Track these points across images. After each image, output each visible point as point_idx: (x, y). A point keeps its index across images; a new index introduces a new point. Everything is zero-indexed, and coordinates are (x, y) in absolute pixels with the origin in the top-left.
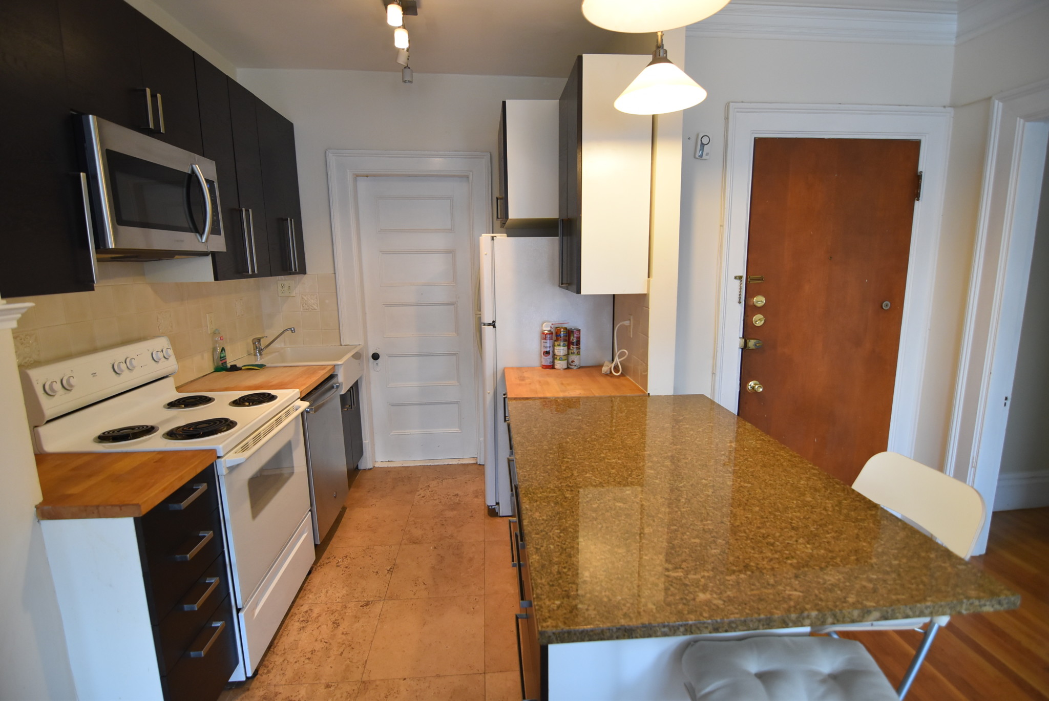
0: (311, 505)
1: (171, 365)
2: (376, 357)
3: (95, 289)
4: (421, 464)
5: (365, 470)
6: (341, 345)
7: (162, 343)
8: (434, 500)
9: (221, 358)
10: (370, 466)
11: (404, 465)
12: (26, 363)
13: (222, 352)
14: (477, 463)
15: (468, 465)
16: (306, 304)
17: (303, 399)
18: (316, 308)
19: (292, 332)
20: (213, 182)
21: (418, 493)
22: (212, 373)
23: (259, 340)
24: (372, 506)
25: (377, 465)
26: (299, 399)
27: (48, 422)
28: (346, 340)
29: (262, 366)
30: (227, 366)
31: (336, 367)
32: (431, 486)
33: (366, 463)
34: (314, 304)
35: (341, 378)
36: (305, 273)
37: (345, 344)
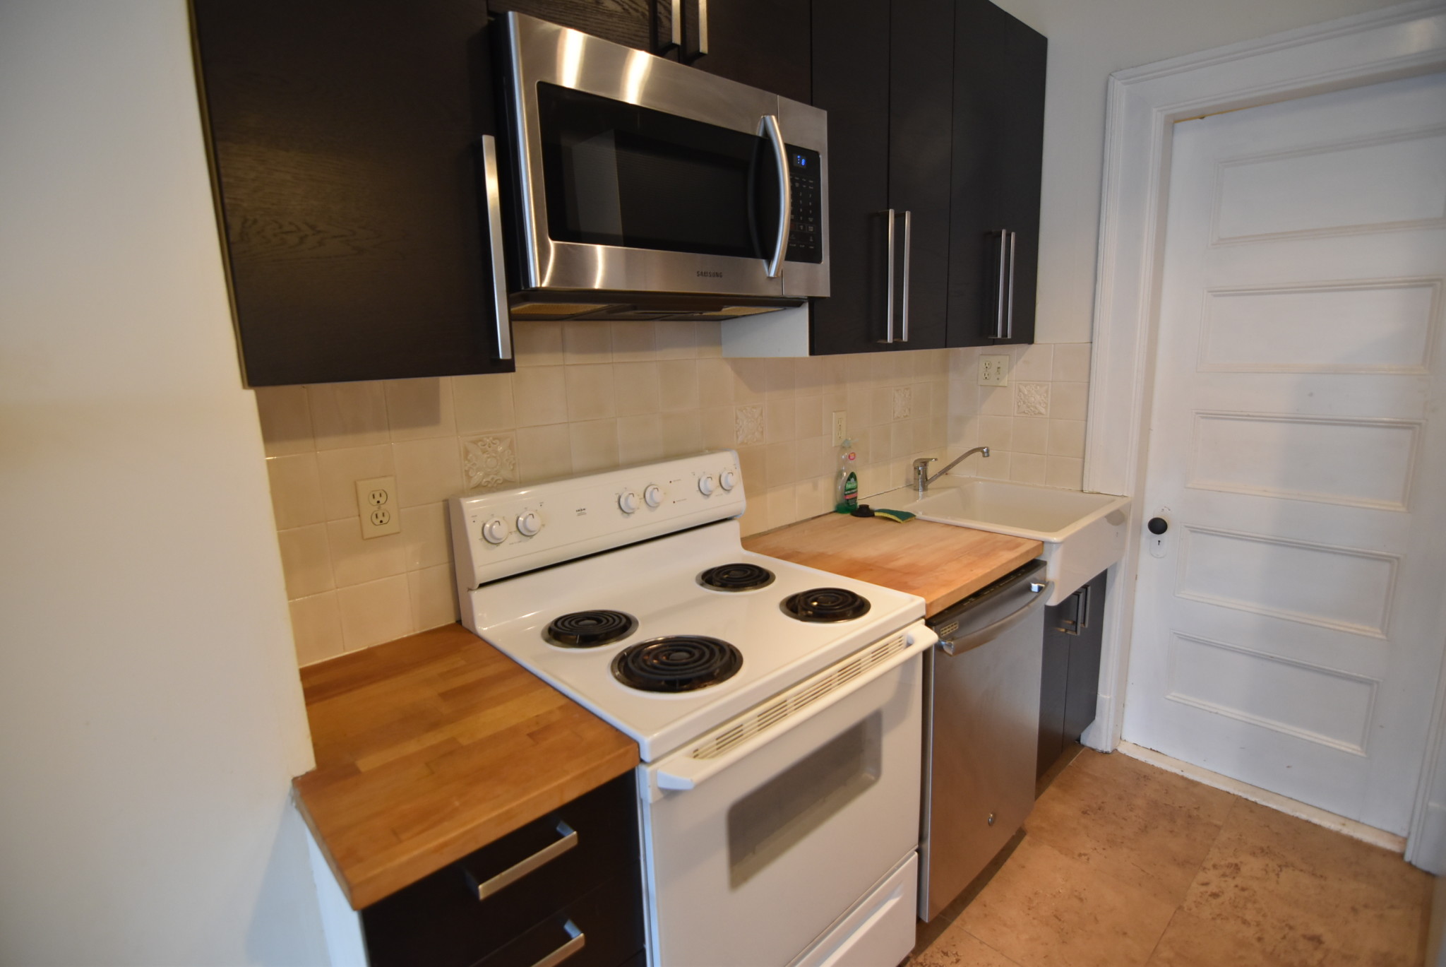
0: (921, 838)
1: (735, 501)
2: (1158, 526)
3: (517, 369)
4: (1232, 791)
5: (1093, 750)
6: (1082, 491)
7: (725, 463)
8: (1245, 922)
9: (846, 490)
10: (1104, 745)
11: (1187, 775)
12: (488, 482)
13: (849, 480)
14: (1402, 855)
15: (1370, 849)
16: (1024, 402)
17: (930, 623)
18: (1043, 411)
19: (984, 456)
20: (816, 154)
21: (1202, 877)
22: (831, 513)
23: (925, 463)
24: (1080, 855)
25: (1123, 749)
26: (923, 620)
27: (482, 585)
28: (1094, 482)
29: (906, 516)
30: (856, 504)
31: (1045, 545)
32: (1244, 870)
33: (1098, 737)
34: (1040, 403)
35: (1053, 571)
36: (1029, 339)
37: (1091, 490)
